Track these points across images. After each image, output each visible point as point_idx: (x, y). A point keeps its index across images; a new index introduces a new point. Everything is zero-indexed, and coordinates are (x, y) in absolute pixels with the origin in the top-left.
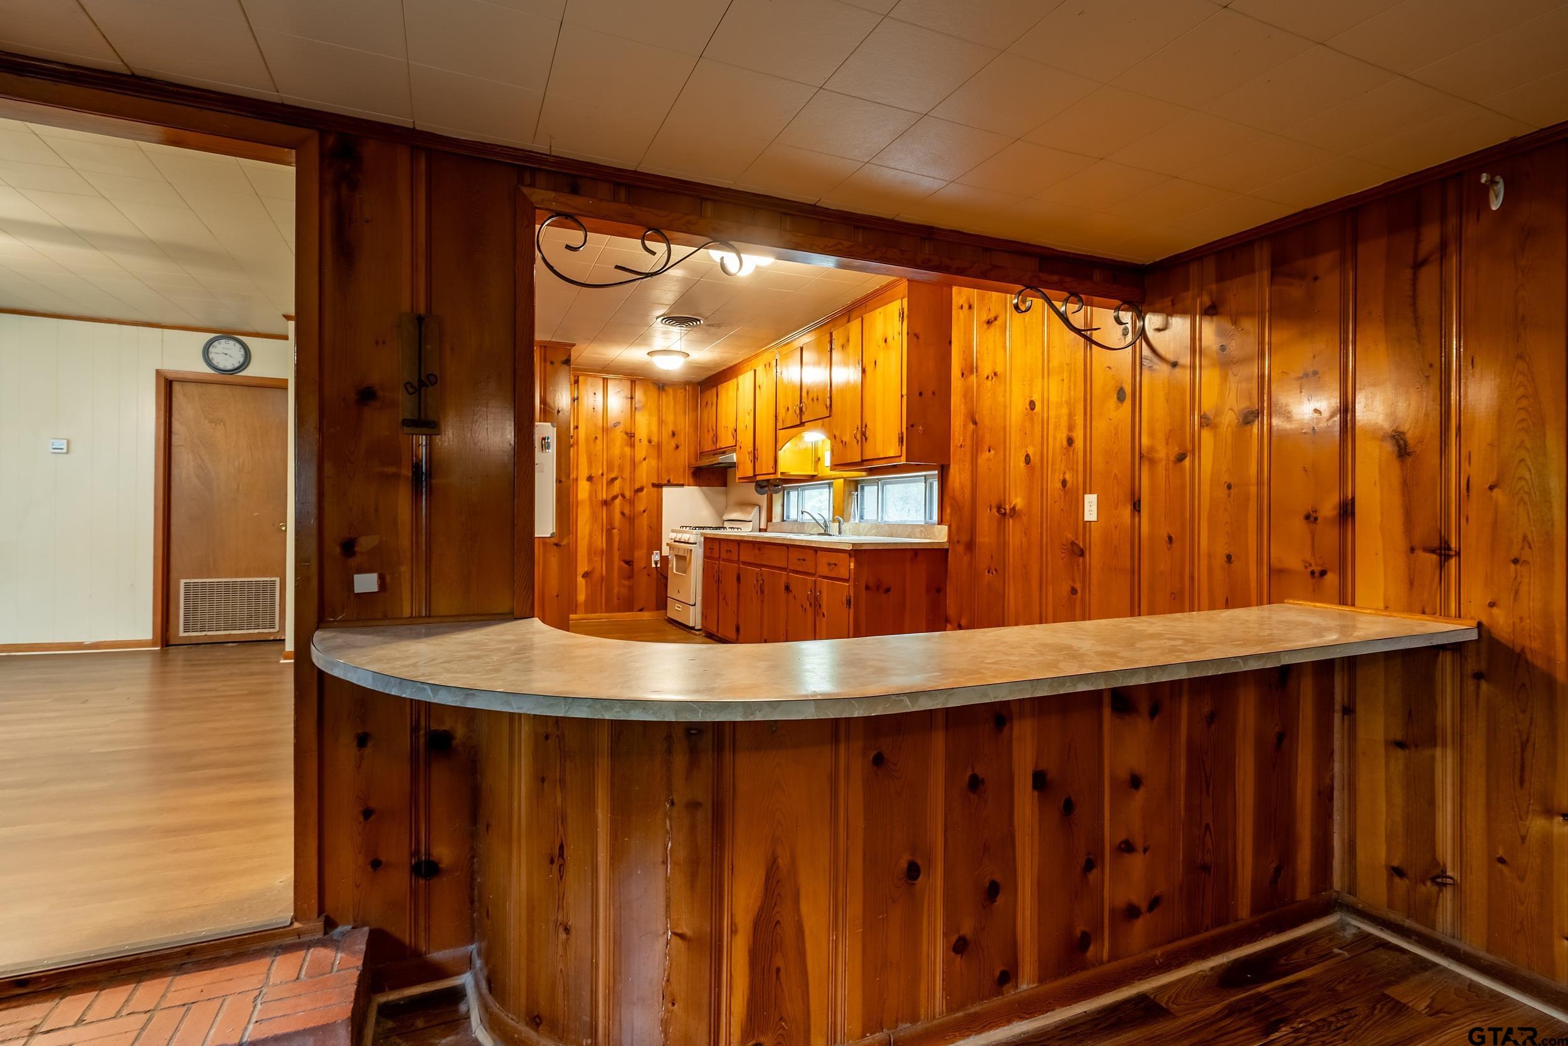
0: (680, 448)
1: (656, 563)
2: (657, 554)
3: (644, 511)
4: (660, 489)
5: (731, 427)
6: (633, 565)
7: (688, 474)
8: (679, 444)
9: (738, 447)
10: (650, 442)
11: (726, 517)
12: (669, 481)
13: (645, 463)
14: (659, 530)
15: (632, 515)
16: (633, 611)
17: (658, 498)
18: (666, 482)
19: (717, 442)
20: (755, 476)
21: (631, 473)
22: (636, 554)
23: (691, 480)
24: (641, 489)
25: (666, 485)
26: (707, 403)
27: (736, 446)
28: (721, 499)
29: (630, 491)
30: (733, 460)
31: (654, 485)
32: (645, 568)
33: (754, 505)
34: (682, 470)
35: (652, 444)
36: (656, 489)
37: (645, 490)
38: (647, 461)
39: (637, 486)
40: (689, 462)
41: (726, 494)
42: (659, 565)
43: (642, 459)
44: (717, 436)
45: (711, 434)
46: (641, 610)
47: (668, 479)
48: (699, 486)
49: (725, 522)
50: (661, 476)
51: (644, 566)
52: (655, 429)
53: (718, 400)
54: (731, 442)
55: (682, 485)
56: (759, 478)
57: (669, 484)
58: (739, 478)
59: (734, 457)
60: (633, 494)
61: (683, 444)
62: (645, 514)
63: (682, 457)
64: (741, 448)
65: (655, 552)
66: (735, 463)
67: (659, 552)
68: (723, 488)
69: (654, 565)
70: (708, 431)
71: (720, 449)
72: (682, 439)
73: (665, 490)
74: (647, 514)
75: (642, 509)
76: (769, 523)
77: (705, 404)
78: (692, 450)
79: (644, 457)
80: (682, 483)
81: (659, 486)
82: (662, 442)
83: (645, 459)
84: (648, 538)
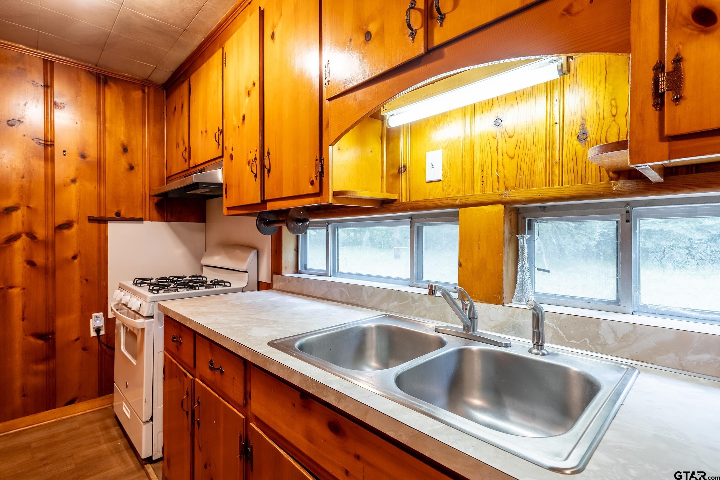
0: (136, 168)
1: (98, 330)
2: (98, 317)
3: (74, 257)
4: (102, 225)
5: (213, 127)
6: (54, 340)
7: (149, 204)
8: (133, 165)
9: (226, 157)
10: (83, 156)
11: (204, 261)
12: (118, 214)
13: (73, 188)
14: (103, 283)
15: (50, 265)
16: (55, 408)
17: (99, 238)
18: (113, 215)
19: (190, 158)
20: (264, 202)
21: (46, 199)
22: (60, 322)
23: (155, 214)
24: (68, 225)
25: (113, 219)
26: (175, 109)
27: (222, 157)
28: (199, 237)
29: (46, 226)
30: (217, 179)
31: (91, 220)
32: (77, 339)
33: (250, 247)
34: (140, 199)
35: (88, 159)
36: (95, 225)
37: (76, 226)
38: (78, 184)
39: (60, 220)
40: (150, 189)
41: (205, 230)
42: (102, 332)
43: (68, 181)
44: (190, 148)
45: (182, 148)
46: (71, 402)
47: (116, 210)
48: (167, 221)
49: (204, 268)
50: (105, 207)
51: (74, 337)
52: (92, 139)
53: (191, 97)
54: (214, 152)
55: (141, 220)
56: (271, 206)
57: (119, 218)
58: (229, 209)
59: (219, 175)
60: (51, 232)
61: (141, 163)
62: (76, 261)
63: (140, 181)
64: (232, 157)
65: (94, 315)
66: (222, 184)
67: (101, 314)
68: (202, 224)
69: (93, 334)
70: (178, 146)
71: (196, 166)
72: (138, 158)
73: (113, 228)
74: (80, 263)
75: (70, 254)
76: (275, 276)
77: (173, 110)
78: (155, 173)
79: (72, 177)
80: (140, 216)
81: (103, 221)
82: (105, 159)
83: (74, 181)
84: (82, 296)
